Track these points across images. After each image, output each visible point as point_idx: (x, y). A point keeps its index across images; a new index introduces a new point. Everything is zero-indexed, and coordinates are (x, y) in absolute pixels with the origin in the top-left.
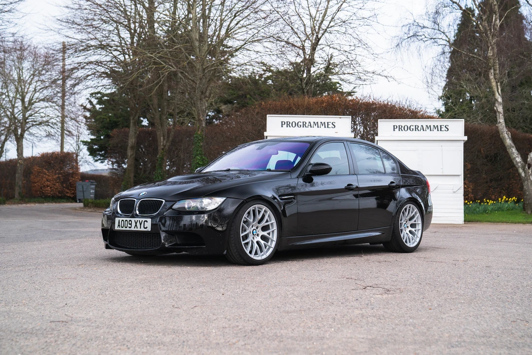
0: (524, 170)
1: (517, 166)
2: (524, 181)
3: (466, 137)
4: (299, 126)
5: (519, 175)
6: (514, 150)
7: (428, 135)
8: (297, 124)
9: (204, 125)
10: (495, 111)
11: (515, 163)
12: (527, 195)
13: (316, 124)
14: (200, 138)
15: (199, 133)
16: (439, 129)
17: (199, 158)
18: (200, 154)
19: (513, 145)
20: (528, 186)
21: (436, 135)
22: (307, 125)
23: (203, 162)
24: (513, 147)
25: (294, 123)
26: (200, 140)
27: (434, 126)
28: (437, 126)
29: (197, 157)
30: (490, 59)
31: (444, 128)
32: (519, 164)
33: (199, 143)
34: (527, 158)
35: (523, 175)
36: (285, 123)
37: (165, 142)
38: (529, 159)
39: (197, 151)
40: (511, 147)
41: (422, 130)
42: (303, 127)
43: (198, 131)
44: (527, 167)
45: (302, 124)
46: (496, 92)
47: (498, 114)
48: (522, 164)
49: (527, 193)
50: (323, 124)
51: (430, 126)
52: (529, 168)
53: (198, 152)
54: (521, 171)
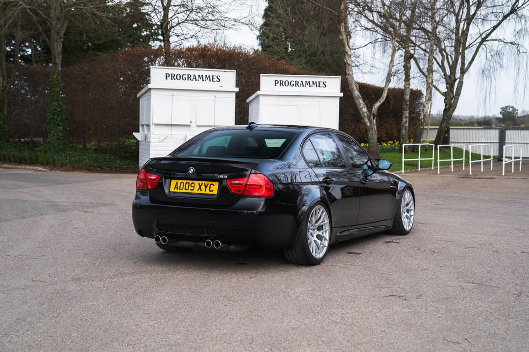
0: (369, 120)
1: (363, 116)
2: (369, 130)
3: (342, 93)
4: (184, 79)
5: (365, 124)
6: (361, 101)
7: (307, 90)
8: (182, 77)
9: (60, 69)
10: (345, 63)
11: (361, 113)
12: (372, 143)
13: (201, 77)
14: (56, 83)
15: (55, 77)
16: (318, 85)
17: (56, 104)
18: (57, 100)
19: (361, 97)
20: (373, 135)
21: (314, 91)
22: (192, 78)
23: (61, 109)
24: (360, 98)
25: (178, 76)
26: (56, 84)
27: (313, 82)
28: (316, 82)
29: (54, 103)
30: (342, 12)
31: (322, 85)
32: (365, 115)
33: (55, 88)
34: (372, 109)
35: (368, 124)
36: (169, 75)
37: (5, 83)
38: (373, 110)
39: (53, 97)
40: (358, 98)
41: (302, 86)
42: (188, 80)
43: (54, 75)
44: (372, 118)
45: (186, 77)
46: (347, 45)
47: (347, 66)
48: (368, 114)
49: (372, 141)
50: (208, 77)
51: (309, 82)
52: (374, 118)
53: (55, 98)
54: (366, 120)
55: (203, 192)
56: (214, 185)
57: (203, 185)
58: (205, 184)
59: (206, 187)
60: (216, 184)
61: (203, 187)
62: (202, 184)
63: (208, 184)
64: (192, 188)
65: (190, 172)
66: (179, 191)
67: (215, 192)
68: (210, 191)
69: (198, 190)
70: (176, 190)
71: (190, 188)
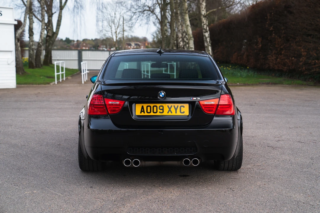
55: (174, 114)
56: (184, 107)
57: (173, 107)
58: (174, 106)
59: (176, 109)
60: (187, 106)
61: (173, 109)
62: (171, 106)
63: (178, 106)
64: (162, 111)
65: (161, 96)
66: (146, 114)
67: (187, 113)
68: (181, 112)
69: (168, 113)
70: (143, 114)
71: (159, 110)
